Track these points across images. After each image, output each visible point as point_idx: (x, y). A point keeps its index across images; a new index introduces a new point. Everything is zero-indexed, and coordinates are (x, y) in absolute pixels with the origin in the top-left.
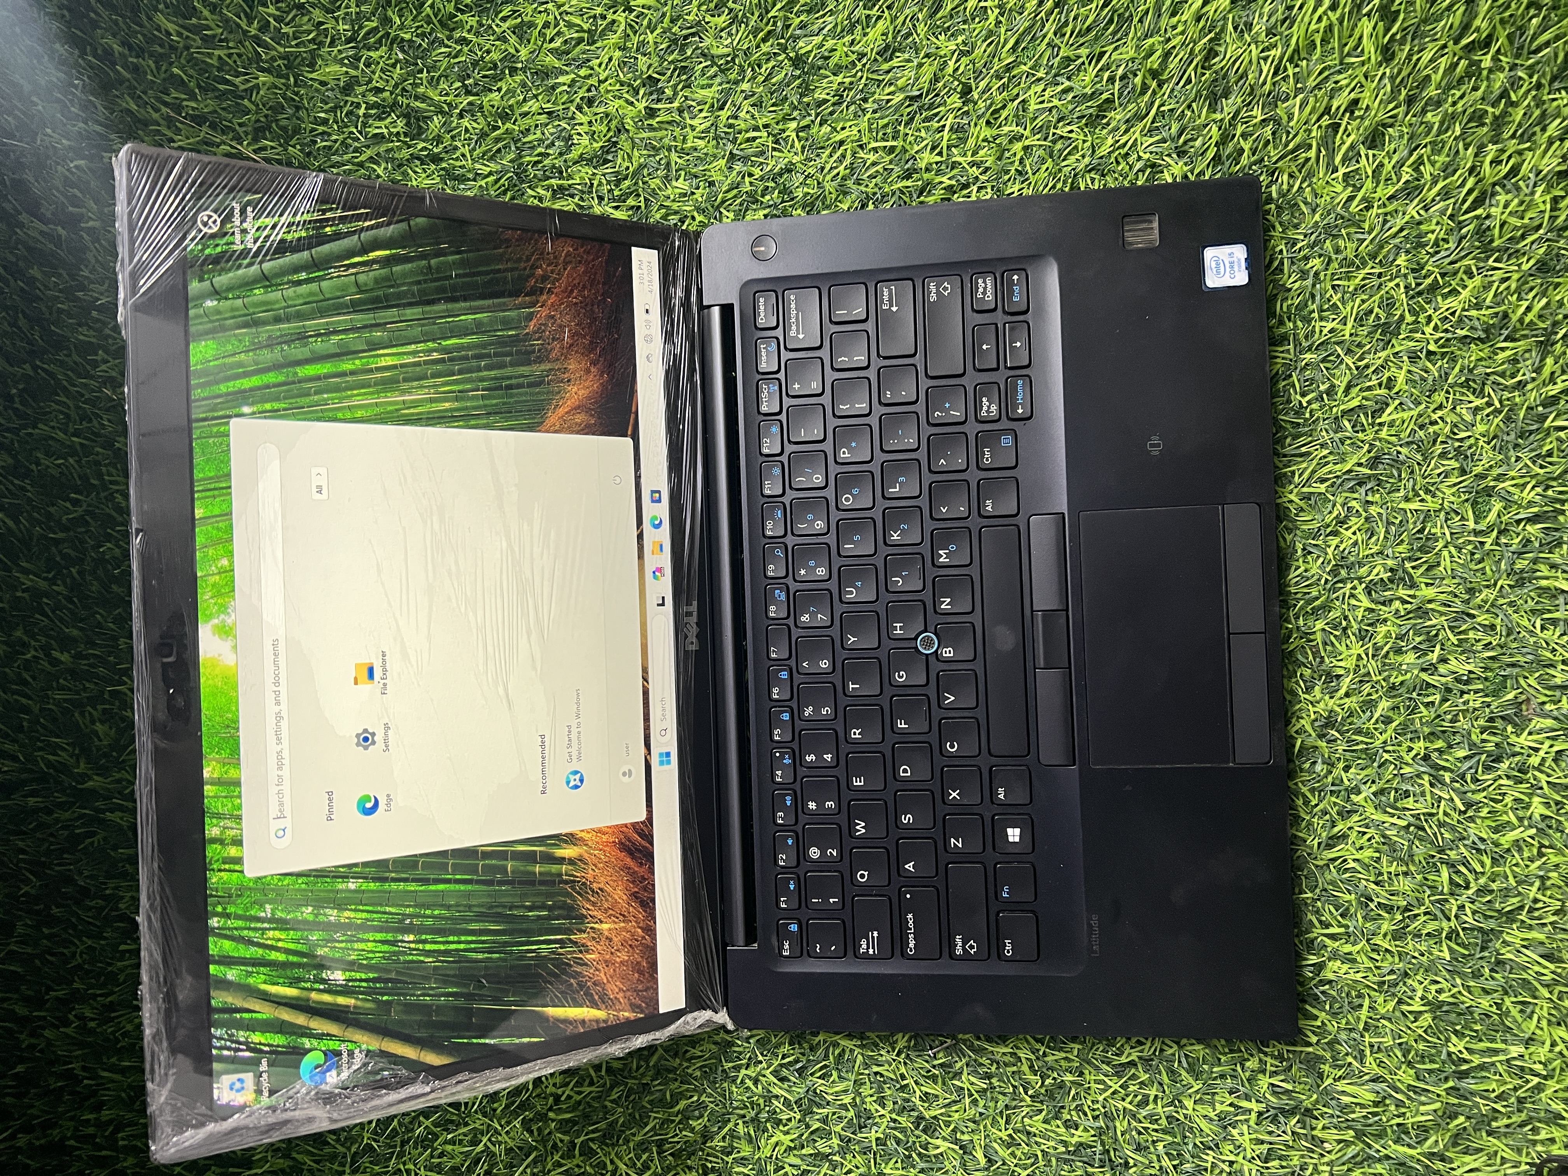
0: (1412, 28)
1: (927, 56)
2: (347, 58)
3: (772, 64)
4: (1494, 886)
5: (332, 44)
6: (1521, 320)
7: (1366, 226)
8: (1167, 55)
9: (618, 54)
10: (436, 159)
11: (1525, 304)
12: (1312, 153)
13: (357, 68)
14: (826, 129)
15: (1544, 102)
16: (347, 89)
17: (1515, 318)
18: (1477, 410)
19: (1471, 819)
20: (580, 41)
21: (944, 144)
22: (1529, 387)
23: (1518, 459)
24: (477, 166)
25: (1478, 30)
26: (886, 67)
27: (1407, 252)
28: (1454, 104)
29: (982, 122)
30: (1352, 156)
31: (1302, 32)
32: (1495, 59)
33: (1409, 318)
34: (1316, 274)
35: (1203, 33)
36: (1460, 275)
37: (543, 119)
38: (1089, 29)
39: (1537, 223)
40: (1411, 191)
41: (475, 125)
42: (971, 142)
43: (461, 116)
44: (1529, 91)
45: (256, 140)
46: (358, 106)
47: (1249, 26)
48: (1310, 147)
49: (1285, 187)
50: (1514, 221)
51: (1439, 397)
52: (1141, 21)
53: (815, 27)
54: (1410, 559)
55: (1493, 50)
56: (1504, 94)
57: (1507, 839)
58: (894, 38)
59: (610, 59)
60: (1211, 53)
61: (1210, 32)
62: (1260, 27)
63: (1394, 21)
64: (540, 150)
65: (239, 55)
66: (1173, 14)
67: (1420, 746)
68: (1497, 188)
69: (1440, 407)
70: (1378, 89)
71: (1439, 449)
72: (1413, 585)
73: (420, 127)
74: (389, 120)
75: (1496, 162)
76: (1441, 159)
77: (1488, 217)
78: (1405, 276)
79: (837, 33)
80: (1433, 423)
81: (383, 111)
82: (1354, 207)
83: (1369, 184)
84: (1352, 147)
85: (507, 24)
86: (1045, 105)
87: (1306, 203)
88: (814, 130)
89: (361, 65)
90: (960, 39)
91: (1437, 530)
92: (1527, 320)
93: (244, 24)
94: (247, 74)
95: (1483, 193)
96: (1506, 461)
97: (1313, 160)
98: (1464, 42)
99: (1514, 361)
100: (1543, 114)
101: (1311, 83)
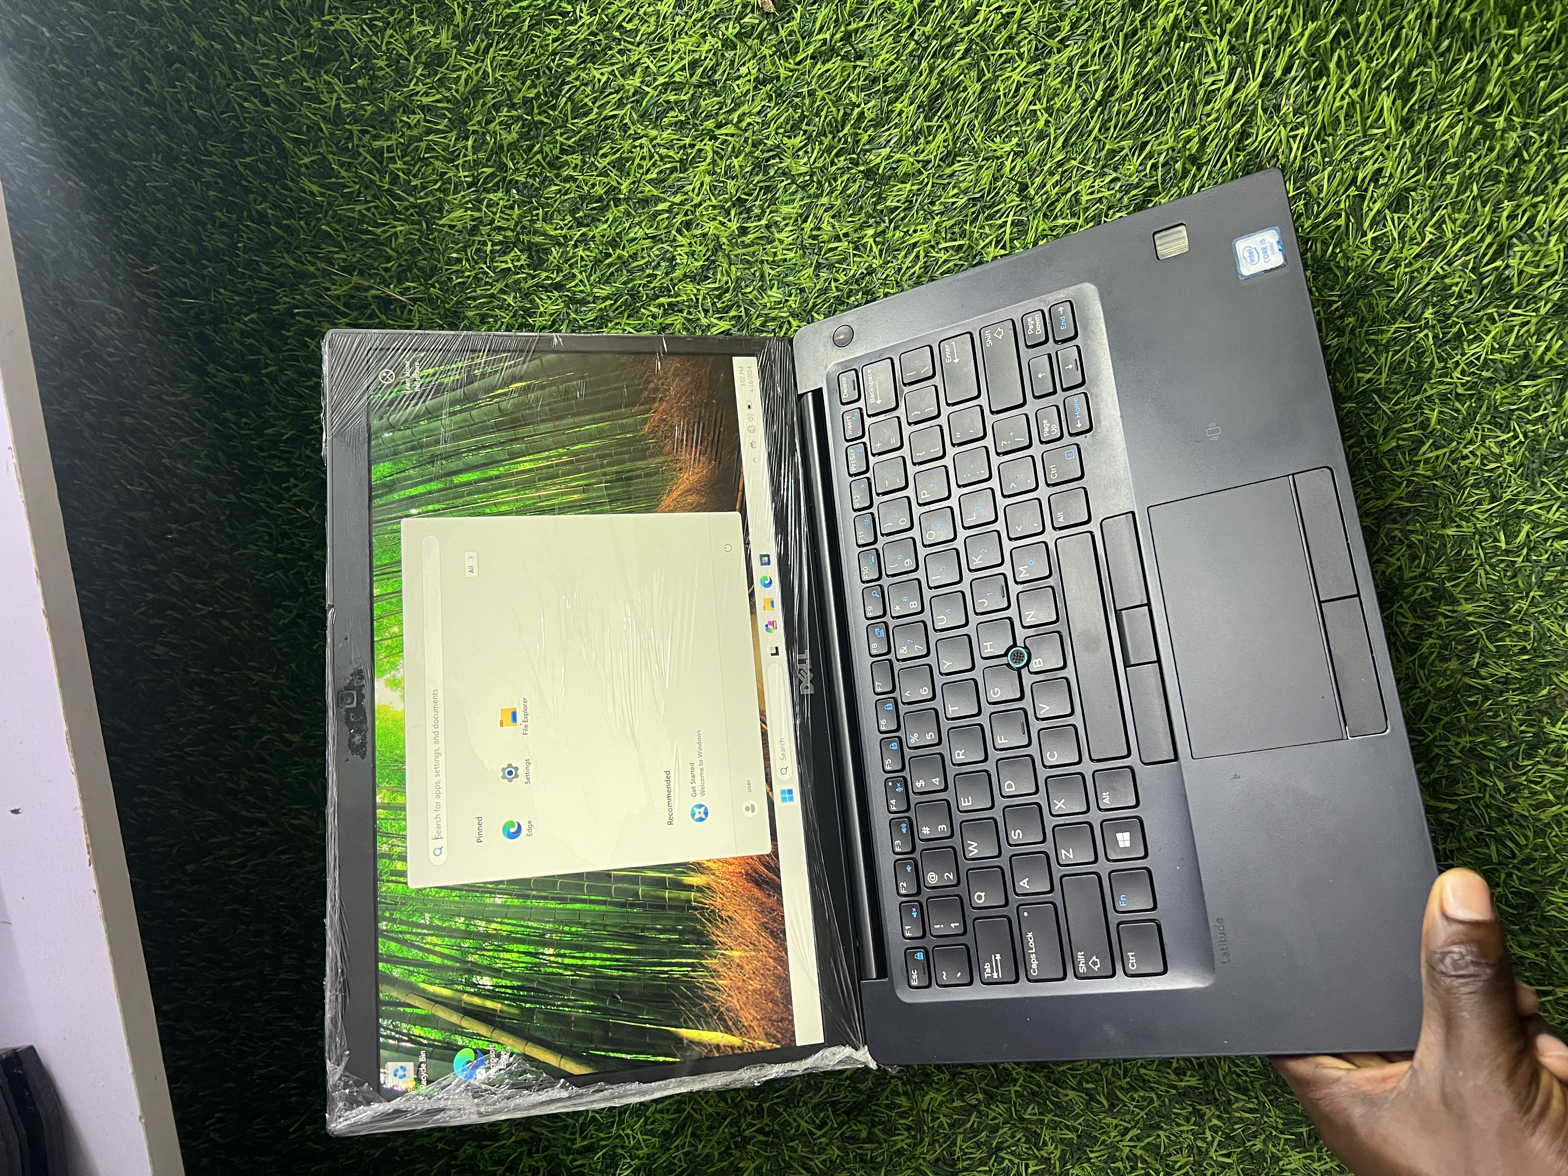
0: (1429, 98)
1: (986, 159)
2: (470, 201)
3: (845, 177)
4: (1536, 855)
5: (456, 191)
6: (1541, 359)
7: (1395, 283)
8: (1203, 141)
9: (707, 179)
10: (559, 287)
11: (1543, 345)
12: (1342, 221)
13: (480, 210)
14: (898, 234)
15: (1554, 157)
16: (474, 231)
17: (1535, 358)
18: (1502, 444)
19: (1515, 800)
20: (673, 170)
21: (1007, 237)
22: (1550, 419)
23: (1543, 484)
24: (595, 290)
25: (1490, 96)
26: (948, 171)
27: (1434, 306)
28: (1472, 165)
29: (1040, 214)
30: (1378, 221)
31: (1327, 109)
32: (1508, 120)
33: (1438, 365)
34: (1353, 330)
35: (1236, 118)
36: (1484, 322)
37: (648, 243)
38: (1130, 122)
39: (1552, 268)
40: (1436, 248)
41: (588, 253)
42: (1031, 236)
43: (575, 246)
44: (1540, 148)
45: (400, 282)
46: (485, 244)
47: (1277, 107)
48: (1340, 216)
49: (1319, 253)
50: (1530, 270)
51: (1469, 435)
52: (1177, 111)
53: (882, 140)
54: (1450, 579)
55: (1505, 112)
56: (1518, 154)
57: (1546, 816)
58: (955, 144)
59: (702, 184)
60: (1244, 135)
61: (1243, 116)
62: (1287, 108)
63: (1413, 91)
64: (649, 271)
65: (376, 207)
66: (1207, 103)
67: (1465, 740)
68: (1515, 240)
69: (1471, 442)
70: (1401, 156)
71: (1471, 480)
72: (1454, 601)
73: (540, 258)
74: (512, 254)
75: (1511, 217)
76: (1461, 217)
77: (1507, 266)
78: (1434, 326)
79: (902, 146)
80: (1465, 457)
81: (506, 247)
82: (1383, 268)
83: (1397, 246)
84: (1379, 212)
85: (608, 160)
86: (1096, 196)
87: (1339, 267)
88: (889, 235)
89: (484, 209)
90: (1015, 140)
91: (1473, 552)
92: (1547, 359)
93: (376, 178)
94: (385, 225)
95: (1501, 245)
96: (1533, 487)
97: (1343, 228)
98: (1478, 107)
99: (1536, 396)
100: (1555, 170)
101: (1338, 155)
